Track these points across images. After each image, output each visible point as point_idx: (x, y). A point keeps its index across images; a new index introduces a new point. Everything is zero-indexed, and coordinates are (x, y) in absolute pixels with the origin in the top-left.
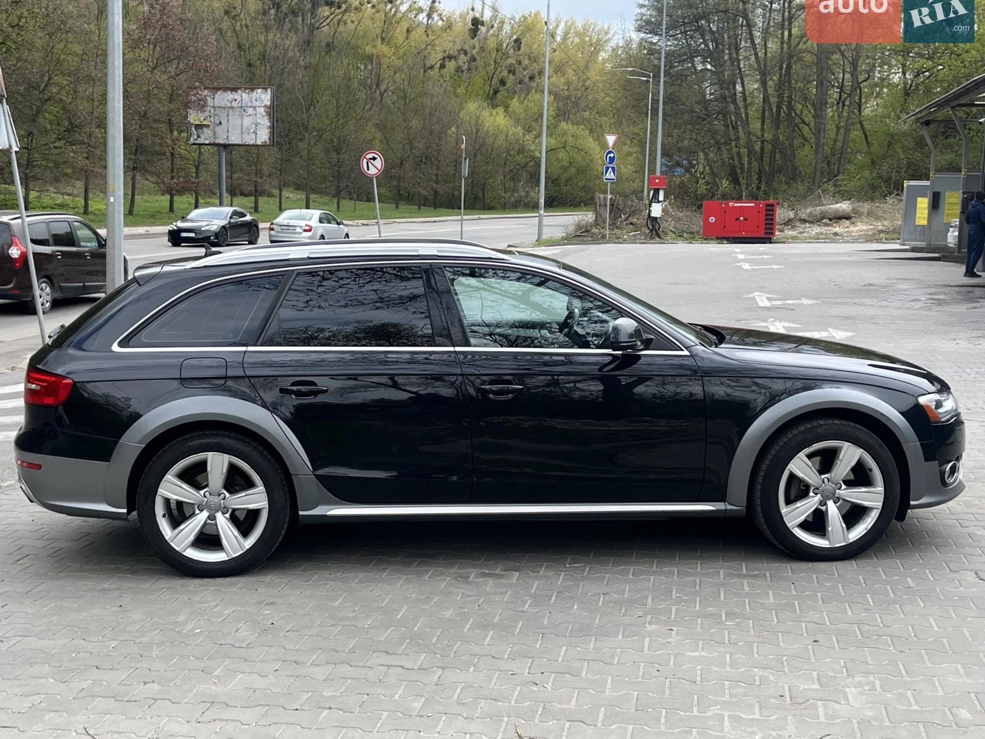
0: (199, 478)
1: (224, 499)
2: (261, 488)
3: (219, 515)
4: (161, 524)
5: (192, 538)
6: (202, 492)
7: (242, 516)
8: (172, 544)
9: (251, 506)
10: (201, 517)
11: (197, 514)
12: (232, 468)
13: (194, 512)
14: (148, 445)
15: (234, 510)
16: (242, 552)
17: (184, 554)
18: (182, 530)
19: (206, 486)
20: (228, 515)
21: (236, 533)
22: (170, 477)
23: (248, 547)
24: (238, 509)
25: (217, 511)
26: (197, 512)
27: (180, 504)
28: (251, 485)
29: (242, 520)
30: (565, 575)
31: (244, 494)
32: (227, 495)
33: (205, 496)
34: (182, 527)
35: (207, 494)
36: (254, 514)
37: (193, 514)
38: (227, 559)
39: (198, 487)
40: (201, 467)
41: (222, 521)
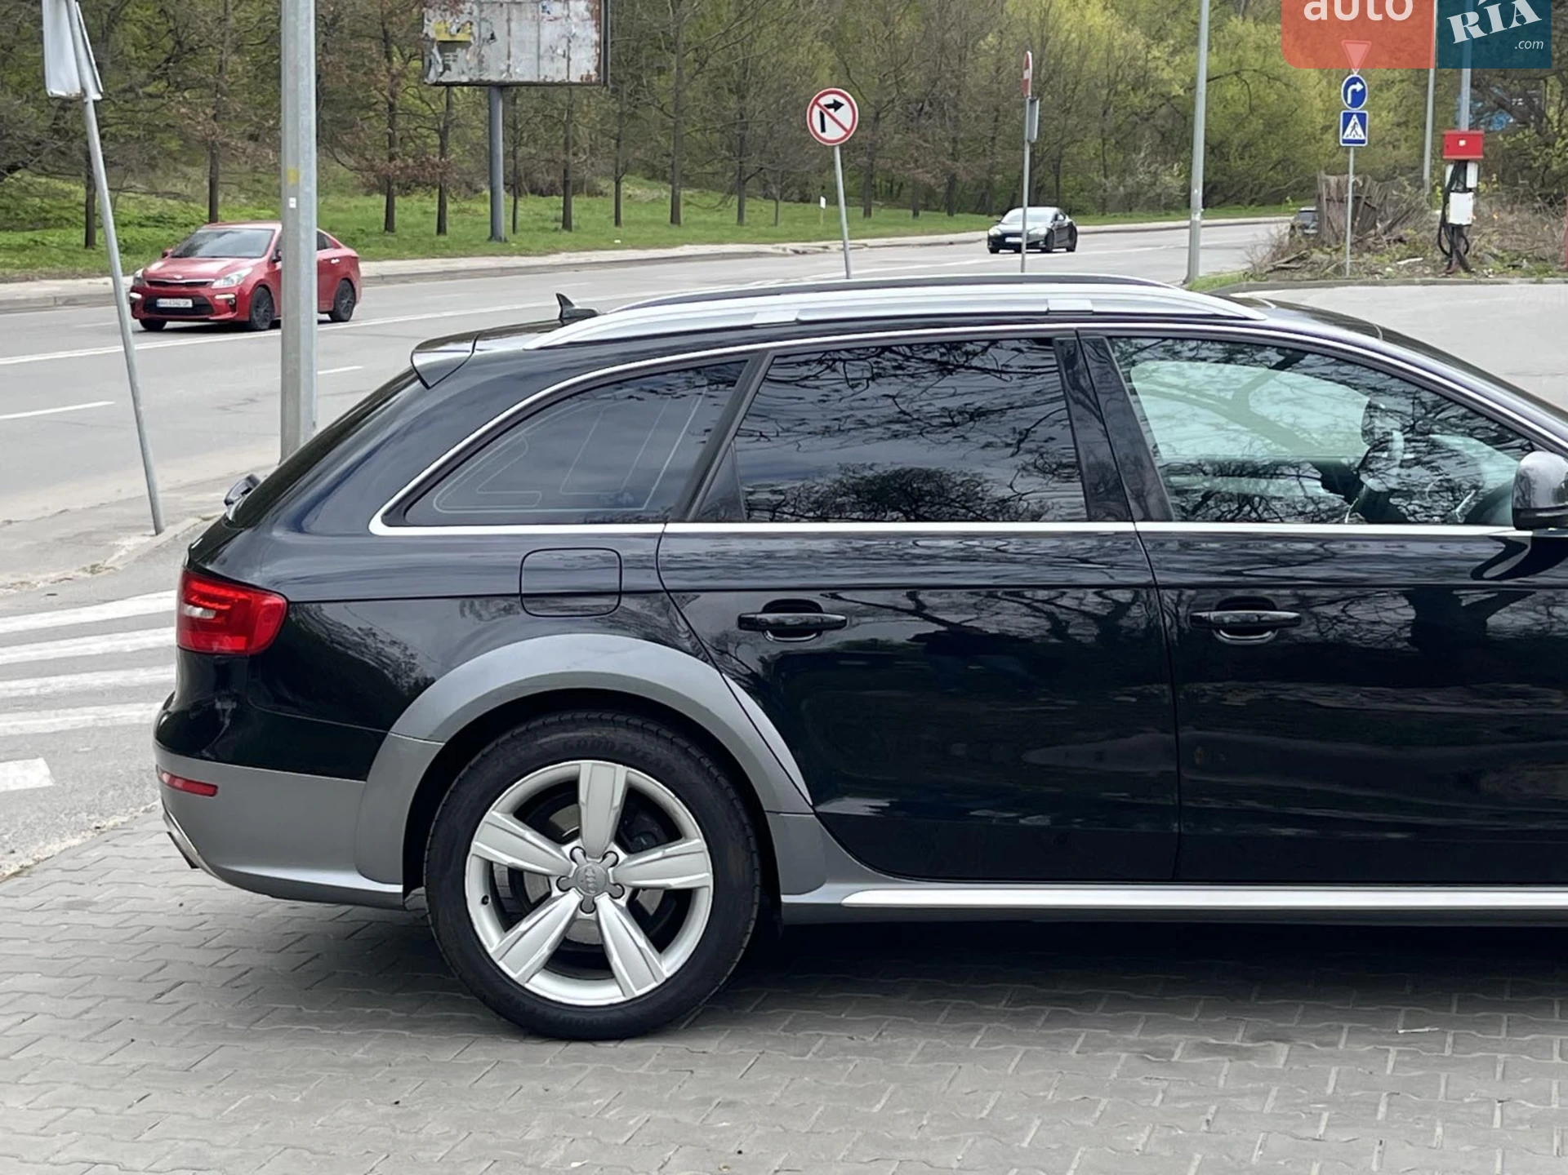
0: (559, 818)
1: (614, 864)
2: (695, 842)
3: (604, 902)
4: (479, 918)
5: (545, 951)
6: (567, 849)
7: (651, 905)
8: (501, 964)
9: (675, 883)
10: (566, 904)
11: (556, 899)
12: (634, 798)
13: (549, 894)
14: (450, 745)
15: (636, 890)
16: (654, 985)
17: (528, 986)
18: (525, 932)
19: (576, 835)
20: (622, 902)
21: (642, 941)
22: (498, 816)
23: (668, 975)
24: (645, 888)
25: (599, 893)
26: (556, 892)
27: (516, 874)
28: (672, 833)
29: (651, 912)
30: (1399, 1052)
31: (659, 854)
32: (622, 856)
33: (573, 859)
34: (523, 926)
35: (577, 852)
36: (679, 902)
37: (546, 898)
38: (622, 999)
39: (557, 837)
40: (567, 791)
41: (612, 916)
